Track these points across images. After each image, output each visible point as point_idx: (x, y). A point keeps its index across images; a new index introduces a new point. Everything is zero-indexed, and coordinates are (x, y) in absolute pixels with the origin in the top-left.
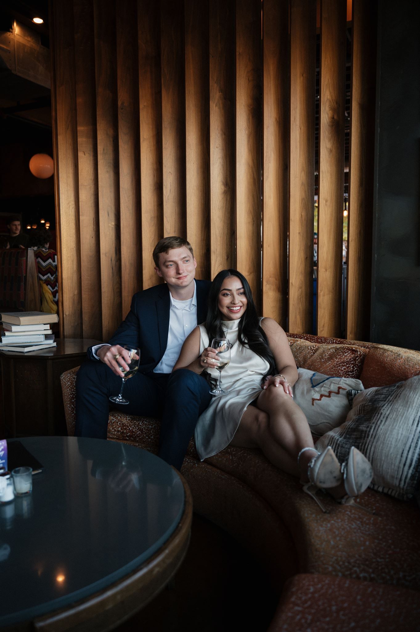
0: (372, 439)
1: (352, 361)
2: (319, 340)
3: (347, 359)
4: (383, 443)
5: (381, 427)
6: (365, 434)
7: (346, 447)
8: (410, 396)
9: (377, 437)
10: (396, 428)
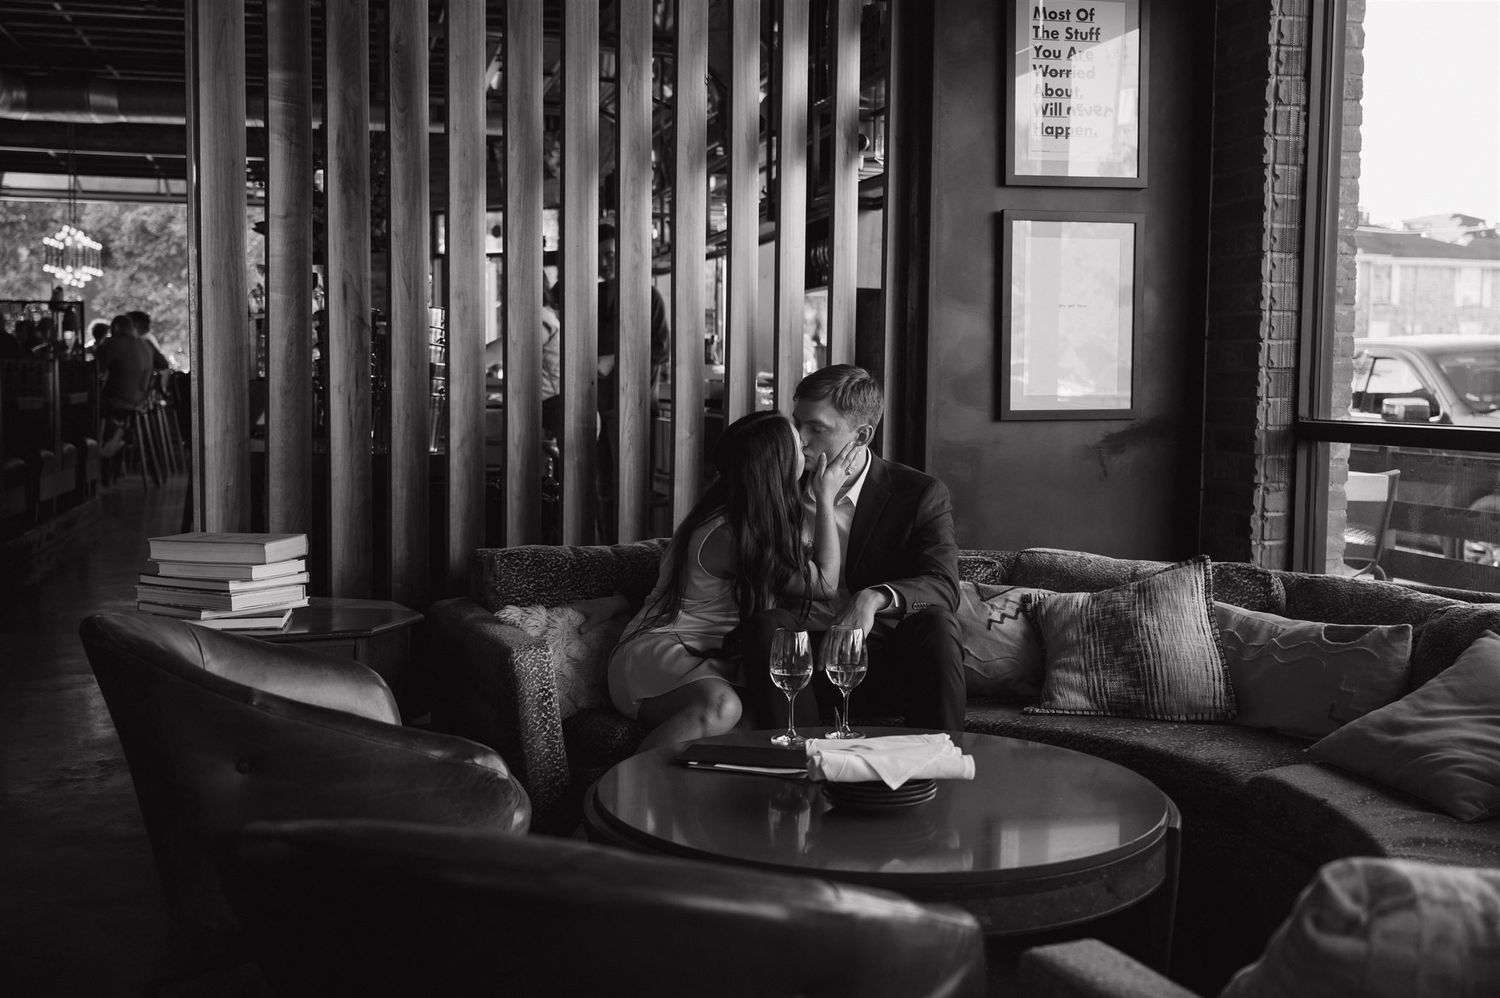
5: (1160, 642)
6: (1141, 655)
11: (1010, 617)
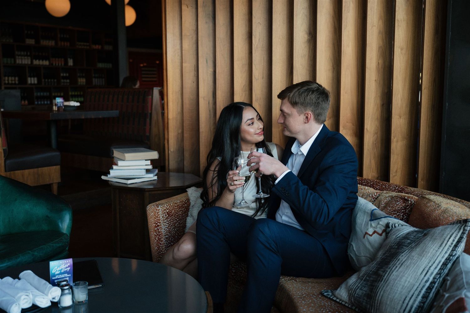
0: (384, 283)
1: (403, 210)
2: (384, 186)
3: (398, 208)
4: (391, 289)
5: (394, 272)
6: (380, 278)
7: (364, 289)
8: (428, 245)
9: (388, 282)
10: (406, 275)
11: (378, 233)
